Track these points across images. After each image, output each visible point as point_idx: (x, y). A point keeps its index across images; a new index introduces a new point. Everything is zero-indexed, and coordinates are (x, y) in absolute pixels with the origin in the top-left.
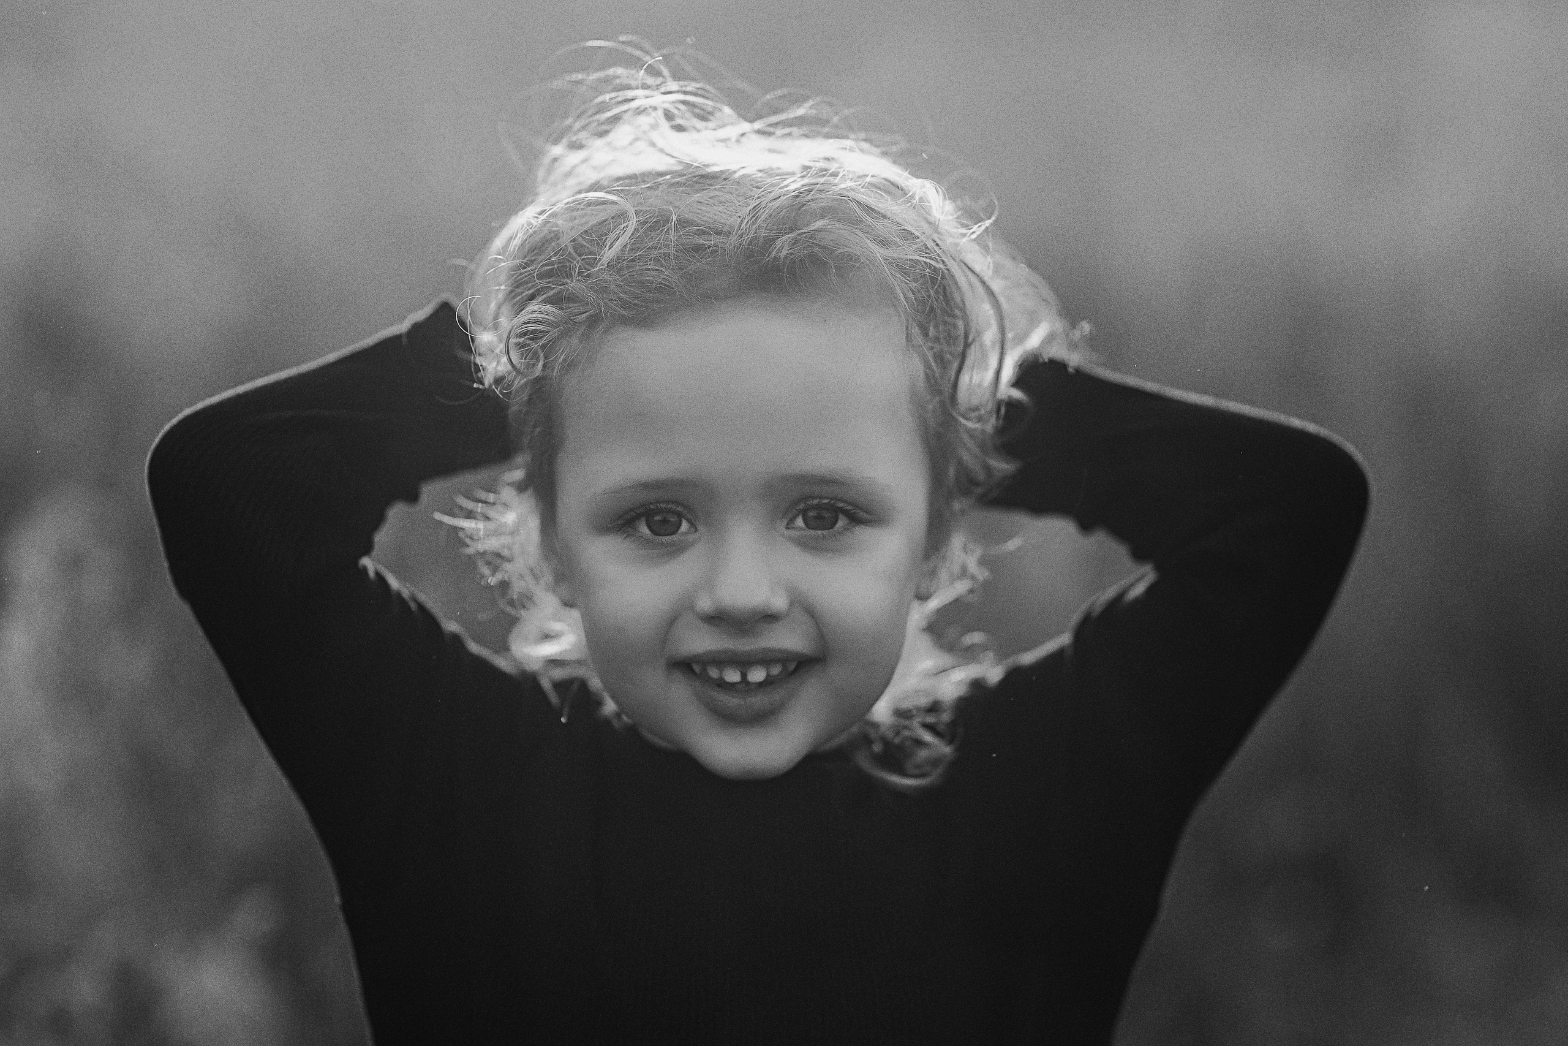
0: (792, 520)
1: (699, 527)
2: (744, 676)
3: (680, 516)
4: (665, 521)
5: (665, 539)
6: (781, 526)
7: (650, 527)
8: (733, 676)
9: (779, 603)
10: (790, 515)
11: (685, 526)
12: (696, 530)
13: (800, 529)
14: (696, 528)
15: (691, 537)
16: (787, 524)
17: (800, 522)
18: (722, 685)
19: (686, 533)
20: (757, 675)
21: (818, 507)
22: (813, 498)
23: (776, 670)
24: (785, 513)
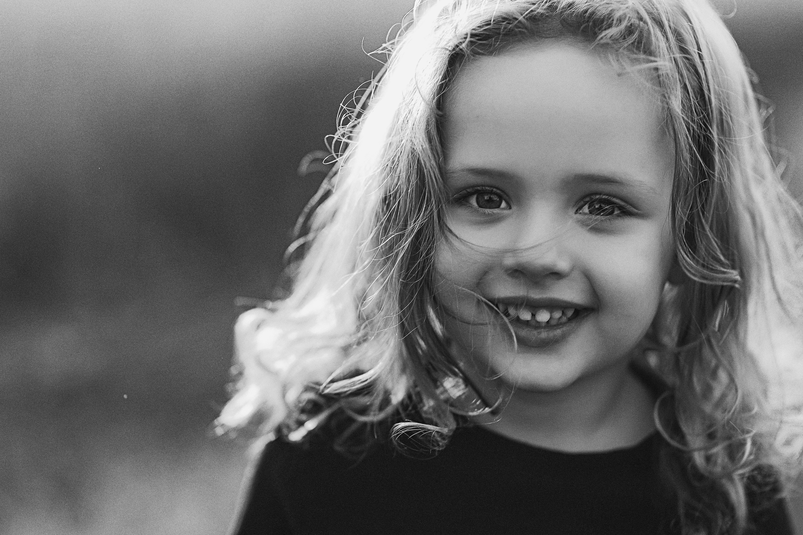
0: (581, 208)
1: (512, 206)
2: (533, 315)
3: (501, 198)
4: (490, 200)
5: (488, 211)
6: (572, 211)
7: (478, 202)
8: (526, 316)
9: (563, 265)
10: (580, 204)
11: (503, 205)
12: (510, 208)
13: (585, 214)
14: (510, 206)
15: (506, 212)
16: (577, 211)
17: (586, 209)
18: (517, 321)
19: (504, 209)
20: (543, 317)
21: (601, 201)
22: (596, 194)
23: (557, 315)
24: (577, 202)
